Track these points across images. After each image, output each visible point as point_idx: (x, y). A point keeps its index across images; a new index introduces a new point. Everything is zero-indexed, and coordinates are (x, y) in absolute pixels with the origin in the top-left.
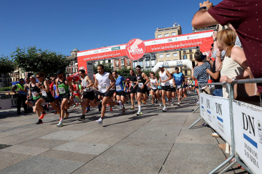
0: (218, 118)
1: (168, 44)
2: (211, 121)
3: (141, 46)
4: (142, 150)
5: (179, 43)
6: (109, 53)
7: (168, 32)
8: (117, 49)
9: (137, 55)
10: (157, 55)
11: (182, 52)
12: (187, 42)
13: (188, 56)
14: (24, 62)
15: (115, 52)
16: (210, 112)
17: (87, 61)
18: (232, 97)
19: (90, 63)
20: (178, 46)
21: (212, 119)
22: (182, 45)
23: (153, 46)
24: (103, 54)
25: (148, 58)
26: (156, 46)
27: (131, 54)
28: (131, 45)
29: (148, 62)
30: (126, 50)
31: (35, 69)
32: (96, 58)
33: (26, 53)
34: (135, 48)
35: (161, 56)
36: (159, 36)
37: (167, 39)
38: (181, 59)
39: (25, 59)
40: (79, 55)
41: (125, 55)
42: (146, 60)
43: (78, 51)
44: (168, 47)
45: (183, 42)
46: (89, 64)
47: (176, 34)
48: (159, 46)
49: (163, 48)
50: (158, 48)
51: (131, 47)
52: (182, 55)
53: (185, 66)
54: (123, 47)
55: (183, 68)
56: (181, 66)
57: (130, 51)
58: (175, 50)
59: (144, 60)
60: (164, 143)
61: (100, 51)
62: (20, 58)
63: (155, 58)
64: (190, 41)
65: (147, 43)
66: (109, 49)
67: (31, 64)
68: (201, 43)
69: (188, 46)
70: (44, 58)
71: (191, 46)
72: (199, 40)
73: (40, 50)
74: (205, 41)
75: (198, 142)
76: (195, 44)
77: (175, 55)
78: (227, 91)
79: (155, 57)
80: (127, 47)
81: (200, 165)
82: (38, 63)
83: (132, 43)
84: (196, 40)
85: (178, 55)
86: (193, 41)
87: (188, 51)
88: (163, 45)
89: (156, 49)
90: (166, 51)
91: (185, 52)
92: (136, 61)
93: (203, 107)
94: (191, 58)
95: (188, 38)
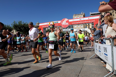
0: (105, 54)
1: (79, 21)
2: (100, 55)
3: (67, 22)
4: (69, 67)
5: (84, 21)
7: (78, 16)
11: (85, 25)
12: (88, 20)
13: (88, 27)
14: (16, 27)
15: (56, 24)
16: (100, 51)
17: (43, 28)
18: (113, 44)
19: (45, 29)
21: (101, 54)
22: (86, 22)
23: (72, 22)
26: (74, 22)
28: (63, 21)
29: (70, 29)
30: (60, 23)
31: (21, 30)
32: (47, 26)
33: (18, 23)
34: (64, 23)
35: (75, 27)
36: (75, 18)
37: (79, 19)
38: (84, 28)
39: (17, 26)
40: (40, 25)
41: (60, 25)
42: (69, 28)
43: (39, 24)
45: (86, 20)
47: (83, 17)
48: (75, 22)
49: (77, 23)
50: (75, 23)
51: (63, 22)
52: (85, 26)
53: (86, 31)
54: (59, 22)
55: (85, 32)
56: (84, 31)
57: (62, 24)
58: (82, 24)
59: (68, 28)
60: (78, 65)
62: (15, 26)
64: (89, 20)
65: (70, 21)
67: (20, 28)
68: (94, 21)
69: (89, 22)
70: (25, 26)
71: (90, 22)
72: (94, 20)
73: (23, 22)
74: (96, 20)
75: (94, 65)
77: (82, 26)
78: (110, 42)
79: (73, 27)
80: (61, 22)
81: (96, 75)
82: (22, 28)
84: (92, 20)
85: (83, 26)
86: (91, 20)
87: (87, 25)
88: (77, 21)
89: (74, 23)
90: (79, 24)
91: (86, 25)
92: (64, 29)
93: (96, 49)
94: (89, 28)
95: (89, 18)
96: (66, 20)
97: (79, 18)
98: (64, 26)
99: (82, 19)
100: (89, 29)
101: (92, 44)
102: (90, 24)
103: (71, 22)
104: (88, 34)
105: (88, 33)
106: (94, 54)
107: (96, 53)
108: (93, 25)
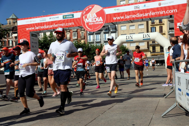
1: (134, 13)
3: (100, 14)
5: (148, 11)
6: (60, 22)
8: (70, 18)
9: (95, 26)
10: (118, 26)
11: (150, 22)
12: (157, 9)
13: (158, 28)
15: (67, 21)
17: (30, 31)
20: (146, 15)
23: (115, 15)
24: (52, 23)
25: (107, 31)
26: (118, 14)
27: (87, 23)
28: (87, 12)
29: (107, 35)
30: (81, 19)
32: (42, 27)
35: (123, 28)
36: (122, 3)
38: (148, 32)
40: (20, 23)
41: (79, 24)
42: (105, 33)
43: (16, 19)
44: (134, 16)
45: (153, 10)
46: (33, 35)
48: (122, 14)
49: (128, 17)
50: (122, 18)
51: (88, 15)
52: (150, 27)
53: (154, 42)
54: (77, 15)
55: (151, 43)
56: (148, 41)
57: (86, 21)
58: (142, 19)
59: (102, 33)
61: (48, 19)
63: (115, 30)
64: (162, 9)
65: (108, 11)
66: (60, 17)
68: (176, 10)
69: (160, 15)
71: (163, 15)
72: (173, 7)
74: (181, 8)
76: (168, 12)
77: (140, 27)
79: (116, 28)
83: (90, 10)
84: (170, 8)
85: (144, 27)
86: (165, 8)
87: (157, 22)
88: (129, 13)
89: (118, 18)
90: (131, 21)
91: (153, 23)
92: (93, 34)
93: (180, 90)
94: (161, 31)
95: (160, 4)
96: (97, 8)
97: (132, 4)
98: (90, 26)
99: (142, 7)
100: (160, 35)
101: (169, 76)
102: (165, 21)
103: (110, 15)
104: (158, 49)
105: (158, 45)
106: (175, 104)
107: (178, 99)
108: (171, 21)
